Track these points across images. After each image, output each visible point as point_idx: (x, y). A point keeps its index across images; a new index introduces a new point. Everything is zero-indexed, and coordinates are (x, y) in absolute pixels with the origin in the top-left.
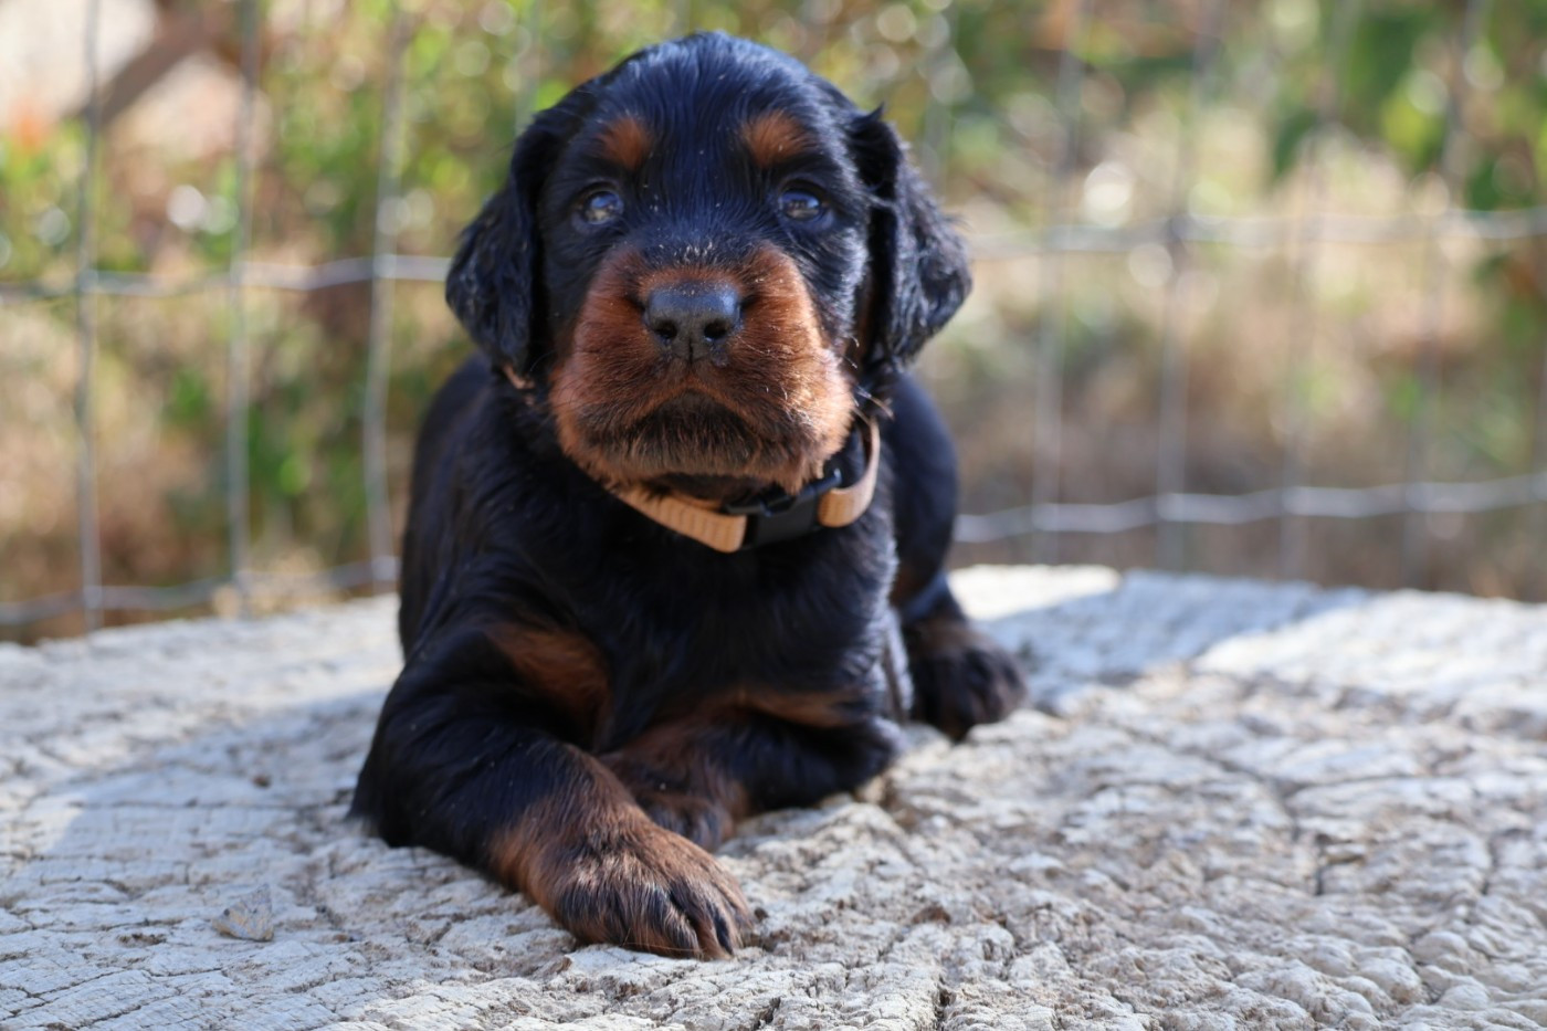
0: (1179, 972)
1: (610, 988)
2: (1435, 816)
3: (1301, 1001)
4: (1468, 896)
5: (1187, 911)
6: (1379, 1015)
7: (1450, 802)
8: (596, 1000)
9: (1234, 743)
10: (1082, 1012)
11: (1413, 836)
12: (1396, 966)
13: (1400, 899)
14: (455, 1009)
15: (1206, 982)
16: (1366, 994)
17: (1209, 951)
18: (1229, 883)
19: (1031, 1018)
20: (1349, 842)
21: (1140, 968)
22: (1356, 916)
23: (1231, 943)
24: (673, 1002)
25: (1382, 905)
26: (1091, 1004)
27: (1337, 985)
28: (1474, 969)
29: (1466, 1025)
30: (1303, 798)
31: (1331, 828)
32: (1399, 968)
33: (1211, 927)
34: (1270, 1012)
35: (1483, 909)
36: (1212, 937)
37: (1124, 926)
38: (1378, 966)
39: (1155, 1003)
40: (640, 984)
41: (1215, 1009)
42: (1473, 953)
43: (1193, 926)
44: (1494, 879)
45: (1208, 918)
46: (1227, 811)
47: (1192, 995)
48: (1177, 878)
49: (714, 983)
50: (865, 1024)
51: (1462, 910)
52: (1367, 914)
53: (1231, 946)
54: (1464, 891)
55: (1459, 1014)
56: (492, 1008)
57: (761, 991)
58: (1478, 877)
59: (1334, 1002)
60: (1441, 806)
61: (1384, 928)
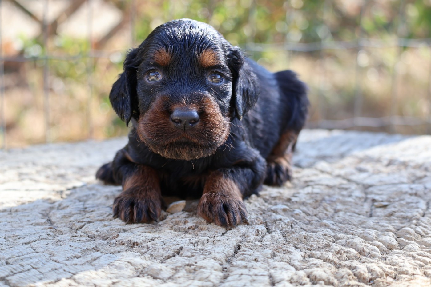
0: (317, 239)
1: (130, 243)
2: (411, 195)
3: (356, 249)
4: (417, 217)
5: (325, 222)
6: (382, 253)
7: (417, 191)
8: (124, 247)
9: (352, 174)
10: (282, 252)
11: (403, 200)
12: (390, 238)
13: (395, 218)
14: (74, 249)
15: (326, 243)
16: (378, 247)
17: (330, 233)
18: (341, 214)
19: (264, 253)
20: (382, 201)
21: (305, 238)
22: (380, 223)
23: (338, 231)
24: (148, 248)
25: (389, 220)
26: (285, 249)
27: (369, 243)
28: (416, 239)
29: (410, 256)
30: (371, 189)
31: (377, 198)
32: (390, 239)
33: (332, 226)
34: (345, 252)
35: (421, 221)
36: (332, 229)
37: (304, 226)
38: (383, 238)
39: (308, 249)
40: (139, 242)
41: (327, 251)
42: (416, 234)
43: (326, 226)
44: (427, 212)
45: (331, 223)
46: (345, 193)
47: (320, 246)
48: (325, 212)
49: (163, 242)
50: (209, 255)
51: (414, 222)
52: (384, 223)
53: (337, 232)
54: (416, 216)
55: (408, 253)
56: (87, 249)
57: (178, 245)
58: (421, 212)
59: (366, 249)
60: (414, 192)
61: (388, 227)
